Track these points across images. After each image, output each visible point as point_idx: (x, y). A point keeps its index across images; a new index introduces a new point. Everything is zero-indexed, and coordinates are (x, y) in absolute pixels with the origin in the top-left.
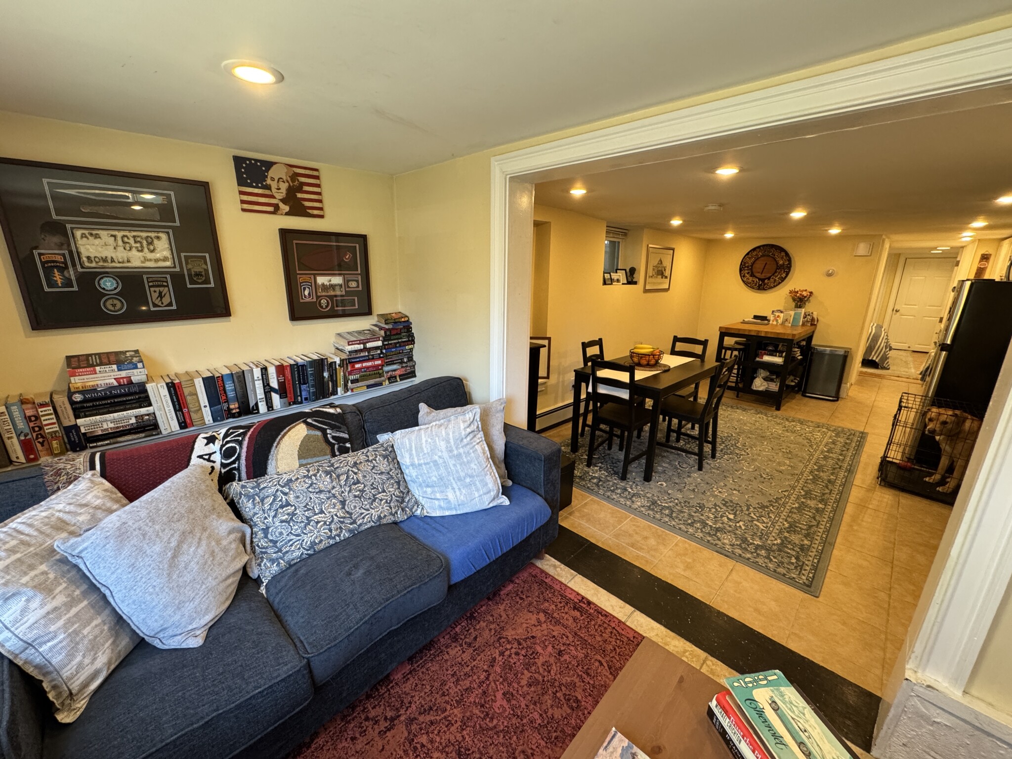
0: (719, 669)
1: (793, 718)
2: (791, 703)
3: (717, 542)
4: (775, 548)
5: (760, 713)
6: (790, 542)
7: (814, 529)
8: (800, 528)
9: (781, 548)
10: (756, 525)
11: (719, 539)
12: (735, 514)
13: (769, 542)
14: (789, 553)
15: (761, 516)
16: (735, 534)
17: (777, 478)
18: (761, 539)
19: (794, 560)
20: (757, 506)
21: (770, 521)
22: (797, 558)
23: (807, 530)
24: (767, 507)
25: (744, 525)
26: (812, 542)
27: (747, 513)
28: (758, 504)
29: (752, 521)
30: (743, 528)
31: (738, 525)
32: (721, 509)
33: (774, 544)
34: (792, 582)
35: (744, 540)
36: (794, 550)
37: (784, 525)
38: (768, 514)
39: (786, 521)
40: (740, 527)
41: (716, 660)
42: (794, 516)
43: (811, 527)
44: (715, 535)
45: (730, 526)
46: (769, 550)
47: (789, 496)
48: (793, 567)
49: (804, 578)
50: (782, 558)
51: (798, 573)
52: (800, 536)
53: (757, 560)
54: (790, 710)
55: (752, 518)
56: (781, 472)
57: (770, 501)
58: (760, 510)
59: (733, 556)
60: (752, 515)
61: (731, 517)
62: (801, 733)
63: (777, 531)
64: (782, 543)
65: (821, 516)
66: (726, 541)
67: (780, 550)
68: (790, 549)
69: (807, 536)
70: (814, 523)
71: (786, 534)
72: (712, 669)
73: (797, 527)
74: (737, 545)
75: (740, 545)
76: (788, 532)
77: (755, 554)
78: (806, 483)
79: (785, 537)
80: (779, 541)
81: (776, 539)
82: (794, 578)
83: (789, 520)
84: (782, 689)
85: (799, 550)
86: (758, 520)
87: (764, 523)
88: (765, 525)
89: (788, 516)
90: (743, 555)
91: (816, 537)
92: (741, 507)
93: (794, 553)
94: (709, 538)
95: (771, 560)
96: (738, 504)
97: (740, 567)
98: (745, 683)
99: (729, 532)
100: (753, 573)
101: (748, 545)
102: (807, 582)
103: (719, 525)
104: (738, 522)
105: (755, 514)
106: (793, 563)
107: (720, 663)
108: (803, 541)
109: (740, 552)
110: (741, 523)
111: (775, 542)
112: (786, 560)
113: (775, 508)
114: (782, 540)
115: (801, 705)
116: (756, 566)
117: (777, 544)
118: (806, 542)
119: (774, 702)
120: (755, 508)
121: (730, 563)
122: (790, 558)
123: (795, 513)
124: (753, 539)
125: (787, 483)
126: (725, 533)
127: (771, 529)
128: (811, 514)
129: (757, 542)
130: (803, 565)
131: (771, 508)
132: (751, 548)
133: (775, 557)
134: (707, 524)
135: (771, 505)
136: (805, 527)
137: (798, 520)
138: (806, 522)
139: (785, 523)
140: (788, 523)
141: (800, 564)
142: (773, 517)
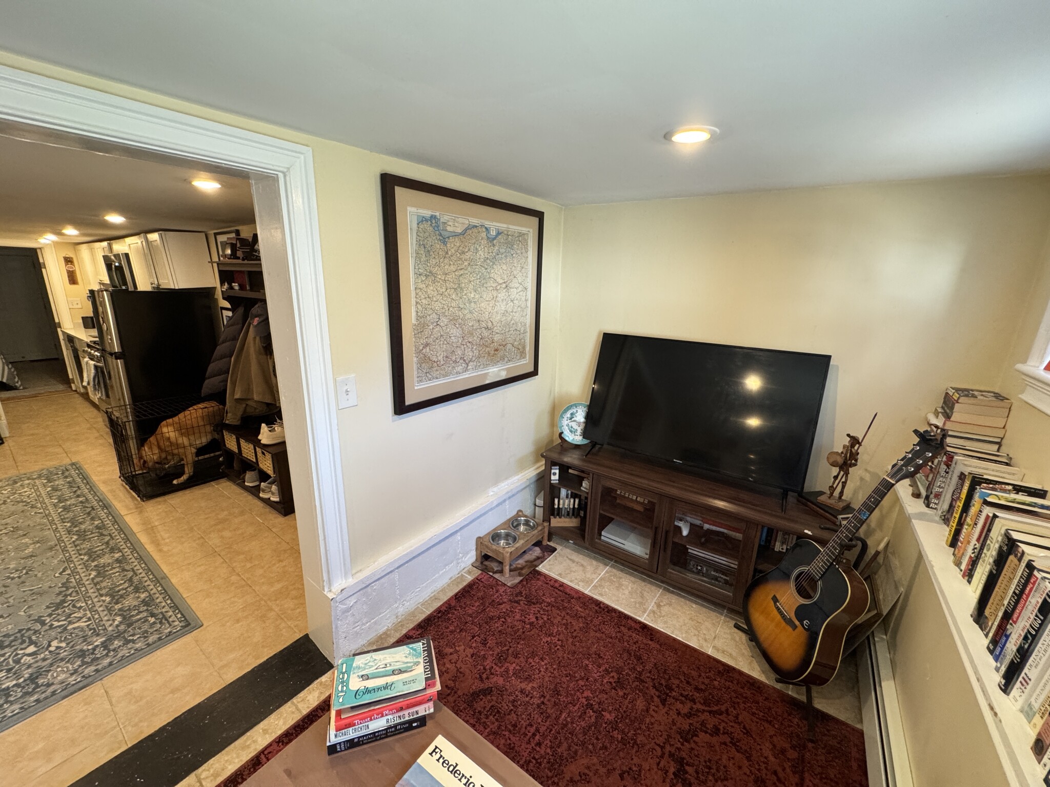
0: (217, 765)
1: (376, 669)
2: (366, 664)
3: (51, 689)
4: (122, 627)
5: (368, 691)
6: (129, 609)
7: (135, 579)
8: (123, 589)
9: (128, 620)
10: (74, 629)
11: (49, 685)
12: (32, 642)
13: (110, 629)
14: (140, 619)
15: (69, 616)
16: (62, 660)
17: (35, 565)
18: (98, 635)
19: (152, 620)
20: (49, 611)
21: (85, 610)
22: (153, 615)
23: (131, 585)
24: (64, 601)
25: (61, 641)
26: (147, 591)
27: (47, 627)
28: (48, 607)
29: (65, 629)
30: (63, 645)
31: (52, 649)
33: (117, 626)
34: (172, 637)
35: (82, 654)
36: (141, 612)
37: (104, 601)
38: (74, 606)
39: (102, 595)
40: (58, 648)
41: (206, 765)
42: (103, 584)
43: (131, 580)
44: (38, 686)
45: (44, 660)
46: (119, 635)
47: (74, 572)
48: (159, 626)
49: (176, 623)
50: (140, 628)
51: (167, 625)
52: (132, 596)
53: (120, 655)
54: (370, 668)
55: (60, 626)
56: (32, 556)
57: (58, 594)
58: (60, 611)
59: (90, 679)
60: (56, 624)
61: (32, 649)
62: (387, 669)
63: (105, 613)
64: (124, 618)
65: (128, 563)
66: (62, 677)
67: (129, 625)
68: (137, 614)
69: (137, 590)
70: (130, 574)
71: (117, 607)
72: (212, 775)
73: (119, 591)
74: (80, 666)
75: (84, 663)
76: (117, 603)
77: (112, 653)
78: (76, 546)
79: (120, 610)
80: (118, 619)
81: (114, 620)
82: (170, 632)
83: (103, 592)
84: (354, 665)
85: (145, 608)
86: (70, 623)
87: (81, 618)
88: (84, 619)
89: (98, 590)
90: (100, 667)
91: (146, 584)
92: (29, 629)
93: (145, 614)
94: (35, 697)
95: (133, 641)
96: (20, 631)
97: (108, 681)
98: (342, 691)
99: (51, 665)
100: (130, 670)
101: (93, 653)
102: (183, 624)
103: (26, 673)
104: (49, 646)
105: (58, 621)
106: (154, 623)
107: (211, 761)
108: (138, 597)
109: (93, 668)
110: (55, 644)
111: (116, 623)
112: (146, 627)
113: (74, 594)
114: (120, 615)
115: (369, 658)
116: (124, 661)
117: (121, 623)
118: (143, 596)
119: (362, 676)
120: (50, 615)
121: (96, 689)
122: (146, 621)
123: (102, 581)
124: (89, 644)
125: (56, 562)
126: (48, 671)
127: (96, 616)
128: (117, 570)
129: (99, 641)
130: (164, 616)
131: (69, 598)
132: (99, 652)
133: (133, 635)
134: (8, 688)
135: (66, 596)
136: (127, 585)
137: (112, 584)
138: (122, 580)
139: (103, 598)
140: (106, 595)
141: (161, 616)
142: (83, 604)
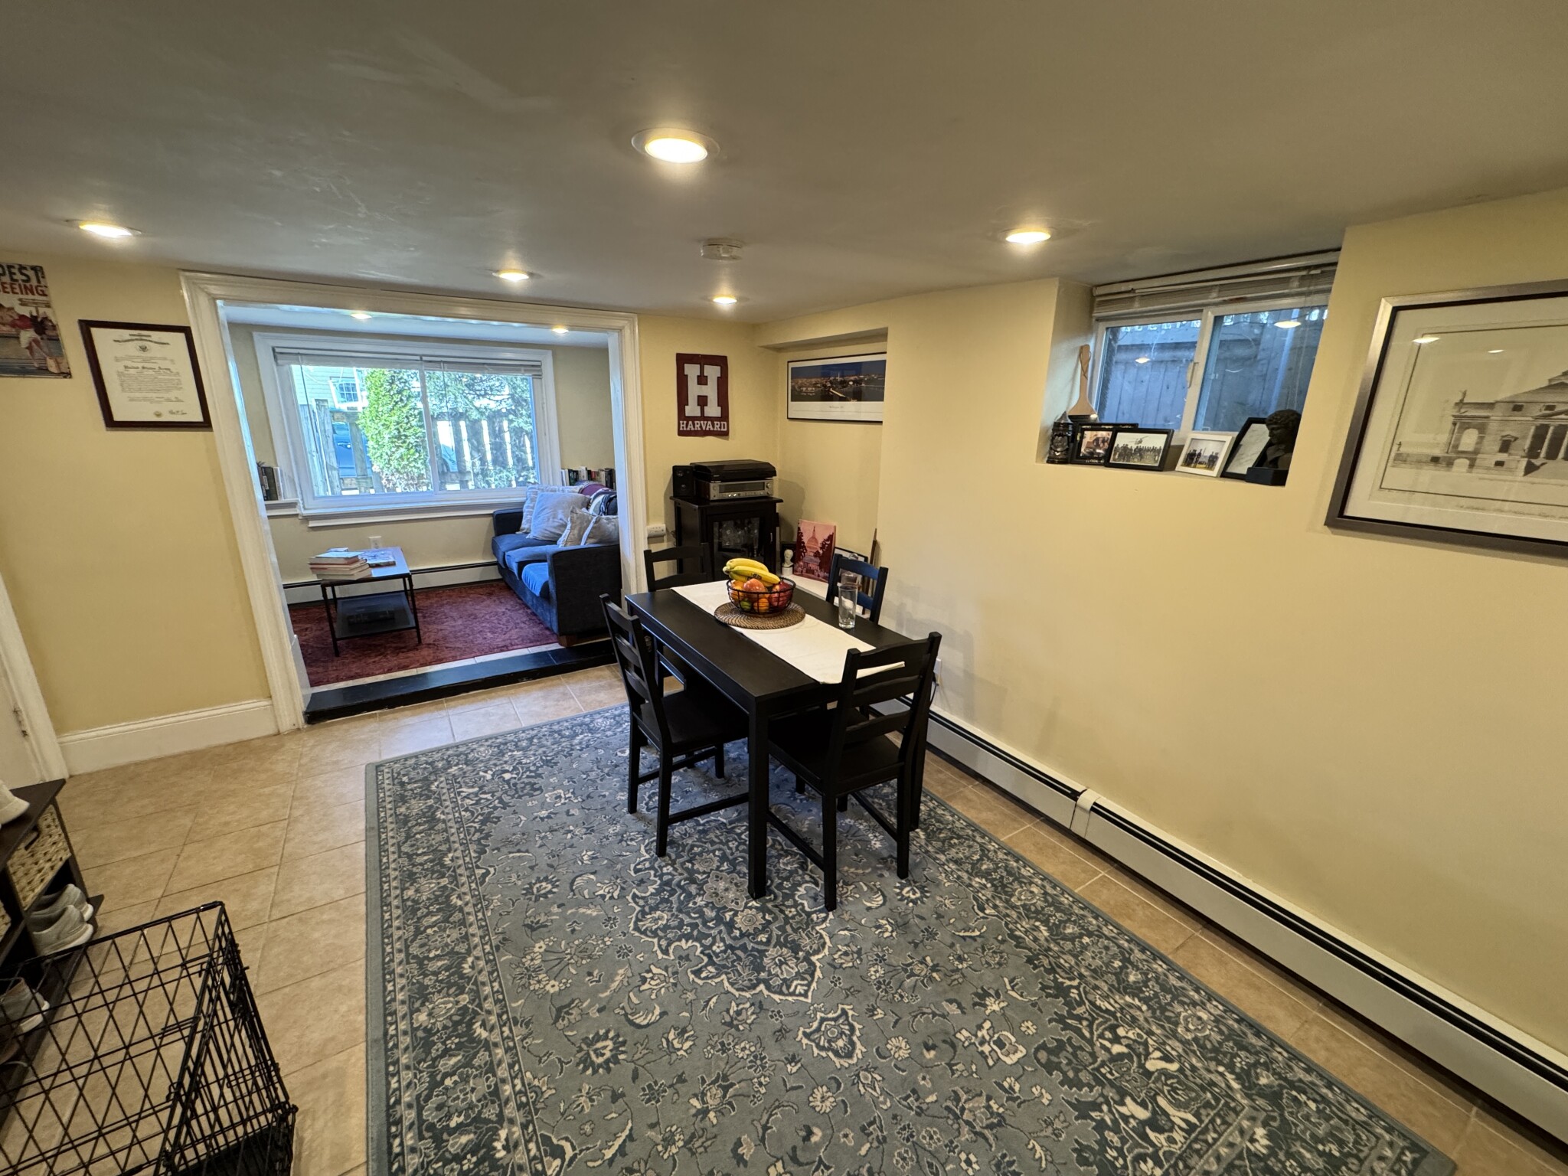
3: (489, 743)
4: (432, 778)
6: (421, 795)
7: (402, 841)
8: (420, 824)
9: (426, 782)
10: (472, 787)
11: (491, 746)
12: (507, 782)
13: (442, 779)
14: (415, 782)
15: (478, 803)
16: (482, 761)
18: (454, 776)
19: (405, 779)
20: (496, 814)
21: (462, 805)
22: (402, 784)
23: (409, 828)
24: (483, 823)
25: (483, 776)
26: (397, 816)
27: (497, 794)
28: (498, 818)
29: (481, 788)
30: (481, 773)
31: (491, 773)
32: (528, 777)
33: (436, 780)
35: (467, 761)
36: (411, 790)
37: (443, 813)
38: (473, 813)
39: (444, 821)
40: (486, 773)
42: (439, 838)
43: (408, 837)
44: (498, 747)
46: (435, 772)
47: (471, 870)
48: (402, 772)
49: (386, 771)
50: (418, 773)
51: (395, 771)
52: (414, 813)
53: (439, 753)
55: (485, 793)
58: (486, 811)
59: (463, 743)
60: (488, 796)
61: (507, 776)
63: (443, 798)
64: (428, 787)
65: (401, 867)
66: (482, 749)
67: (426, 779)
68: (415, 788)
69: (406, 820)
70: (405, 849)
71: (431, 802)
73: (425, 822)
74: (470, 754)
75: (466, 755)
76: (431, 806)
77: (445, 757)
79: (429, 798)
80: (433, 787)
81: (438, 787)
82: (396, 764)
83: (441, 826)
85: (406, 793)
86: (476, 795)
87: (467, 797)
88: (464, 794)
89: (446, 830)
90: (456, 750)
91: (393, 826)
92: (512, 796)
93: (409, 787)
95: (427, 763)
96: (520, 797)
97: (451, 742)
99: (490, 760)
100: (436, 745)
101: (459, 761)
102: (382, 768)
103: (507, 758)
104: (493, 775)
105: (488, 800)
106: (404, 775)
108: (408, 808)
109: (460, 749)
110: (489, 777)
111: (436, 784)
112: (413, 774)
113: (473, 830)
114: (431, 791)
117: (432, 783)
118: (403, 810)
120: (495, 808)
122: (410, 779)
123: (440, 843)
124: (462, 769)
126: (492, 755)
127: (452, 795)
128: (419, 860)
129: (453, 770)
130: (393, 781)
131: (477, 826)
132: (454, 761)
133: (425, 768)
135: (481, 831)
136: (414, 830)
137: (430, 835)
138: (417, 840)
139: (443, 817)
140: (439, 820)
141: (396, 781)
142: (463, 813)
